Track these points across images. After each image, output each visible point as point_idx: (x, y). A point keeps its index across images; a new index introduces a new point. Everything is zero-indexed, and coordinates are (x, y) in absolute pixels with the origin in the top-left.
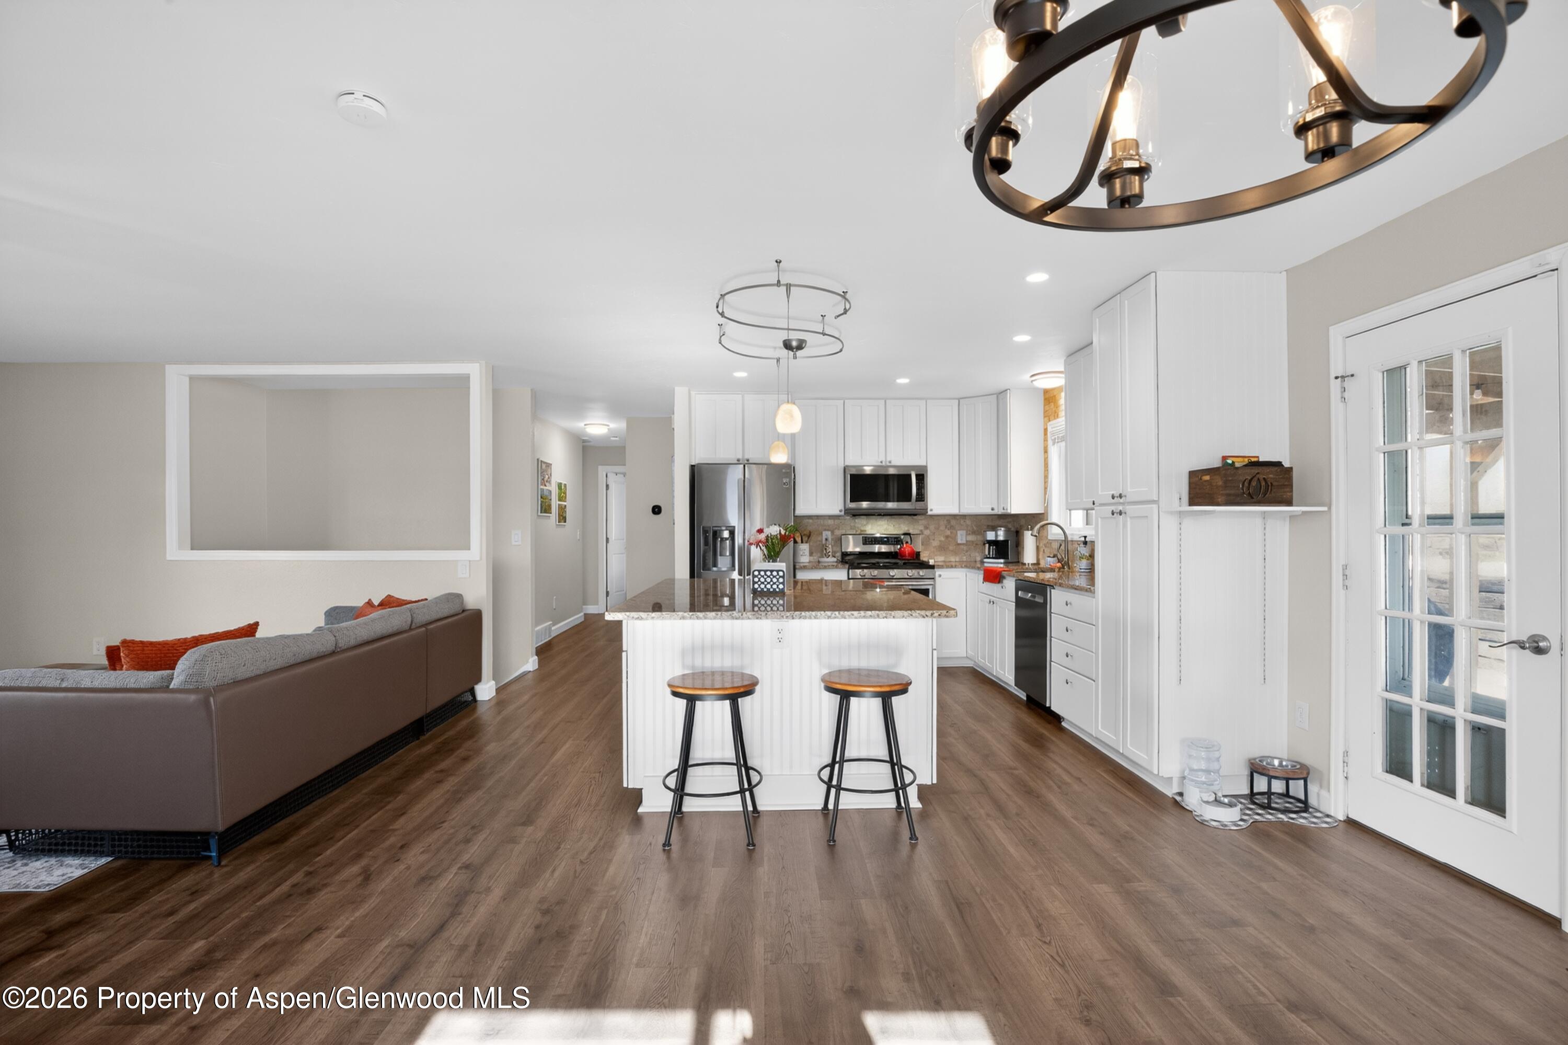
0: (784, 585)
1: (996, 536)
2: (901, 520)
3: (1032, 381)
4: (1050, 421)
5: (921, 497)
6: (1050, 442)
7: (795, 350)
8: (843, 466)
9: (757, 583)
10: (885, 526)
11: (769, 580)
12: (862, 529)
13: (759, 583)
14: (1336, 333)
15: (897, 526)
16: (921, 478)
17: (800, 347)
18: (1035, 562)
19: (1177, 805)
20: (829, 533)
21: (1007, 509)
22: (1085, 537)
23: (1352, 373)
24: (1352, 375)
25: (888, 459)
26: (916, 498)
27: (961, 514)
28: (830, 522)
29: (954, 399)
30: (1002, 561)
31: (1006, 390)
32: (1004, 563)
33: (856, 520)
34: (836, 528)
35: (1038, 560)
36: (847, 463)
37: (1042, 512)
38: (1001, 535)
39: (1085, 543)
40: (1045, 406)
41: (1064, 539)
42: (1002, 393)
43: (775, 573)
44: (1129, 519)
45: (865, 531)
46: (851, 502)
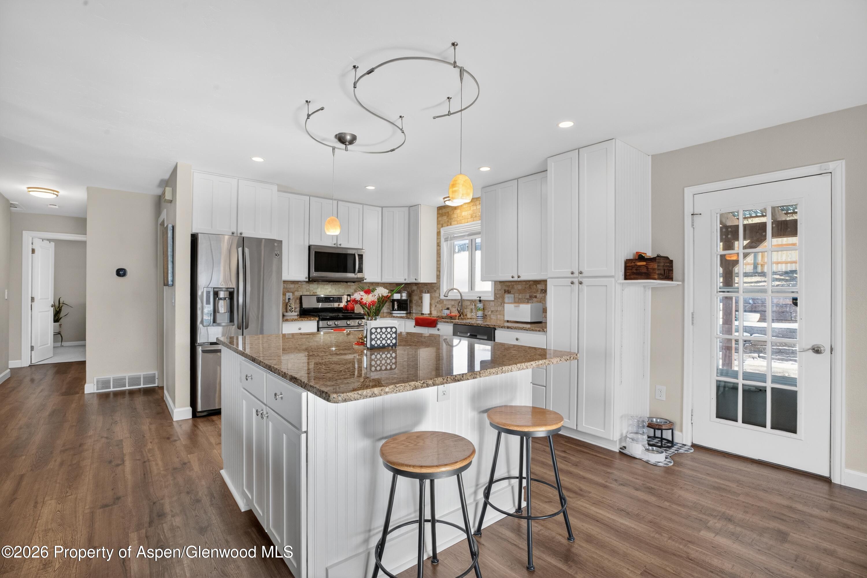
0: (396, 340)
1: (401, 296)
2: (339, 286)
3: (445, 201)
4: (442, 227)
5: (361, 270)
6: (442, 240)
7: (347, 143)
8: (308, 245)
9: (374, 339)
10: (330, 290)
11: (384, 336)
12: (315, 291)
13: (376, 339)
14: (688, 192)
15: (337, 290)
16: (361, 257)
17: (351, 142)
18: (429, 313)
19: (623, 454)
20: (291, 294)
21: (418, 280)
22: (480, 297)
23: (701, 213)
24: (700, 214)
25: (339, 243)
26: (358, 271)
27: (382, 282)
28: (292, 286)
29: (380, 207)
30: (405, 312)
31: (418, 205)
32: (406, 314)
33: (310, 285)
34: (296, 291)
35: (430, 311)
36: (310, 244)
37: (435, 281)
38: (404, 296)
39: (480, 301)
40: (438, 218)
41: (460, 299)
42: (412, 206)
43: (389, 330)
44: (585, 287)
45: (316, 292)
46: (315, 271)
